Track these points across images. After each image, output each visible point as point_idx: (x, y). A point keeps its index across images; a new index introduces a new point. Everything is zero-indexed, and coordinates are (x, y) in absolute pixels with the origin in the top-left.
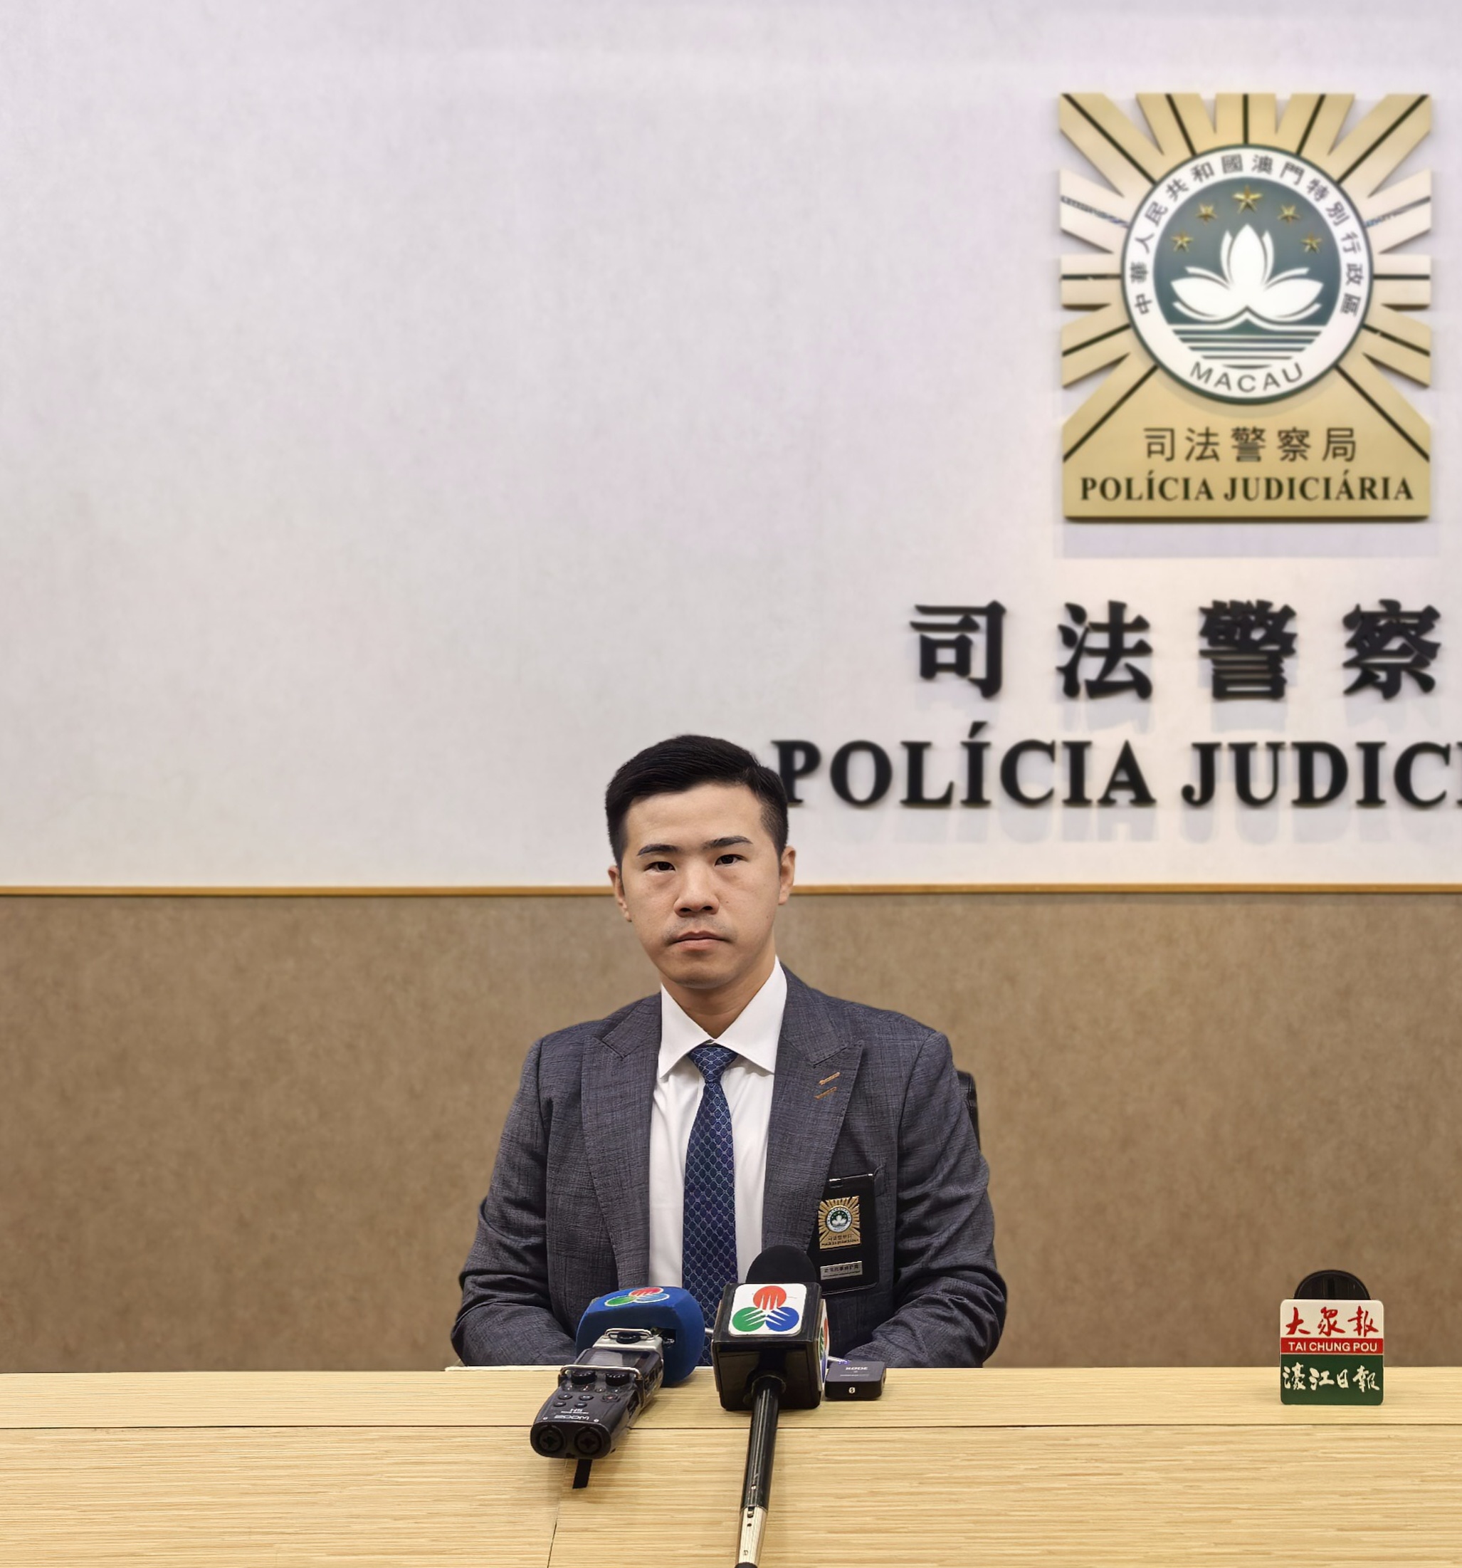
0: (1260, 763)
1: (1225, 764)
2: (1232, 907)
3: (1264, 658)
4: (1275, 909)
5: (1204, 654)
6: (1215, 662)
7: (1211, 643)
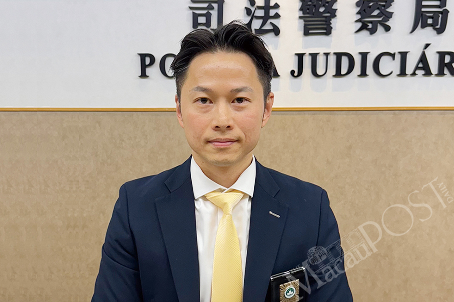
0: (321, 60)
1: (307, 61)
2: (307, 116)
3: (324, 19)
4: (324, 116)
5: (300, 17)
6: (305, 21)
7: (303, 13)
